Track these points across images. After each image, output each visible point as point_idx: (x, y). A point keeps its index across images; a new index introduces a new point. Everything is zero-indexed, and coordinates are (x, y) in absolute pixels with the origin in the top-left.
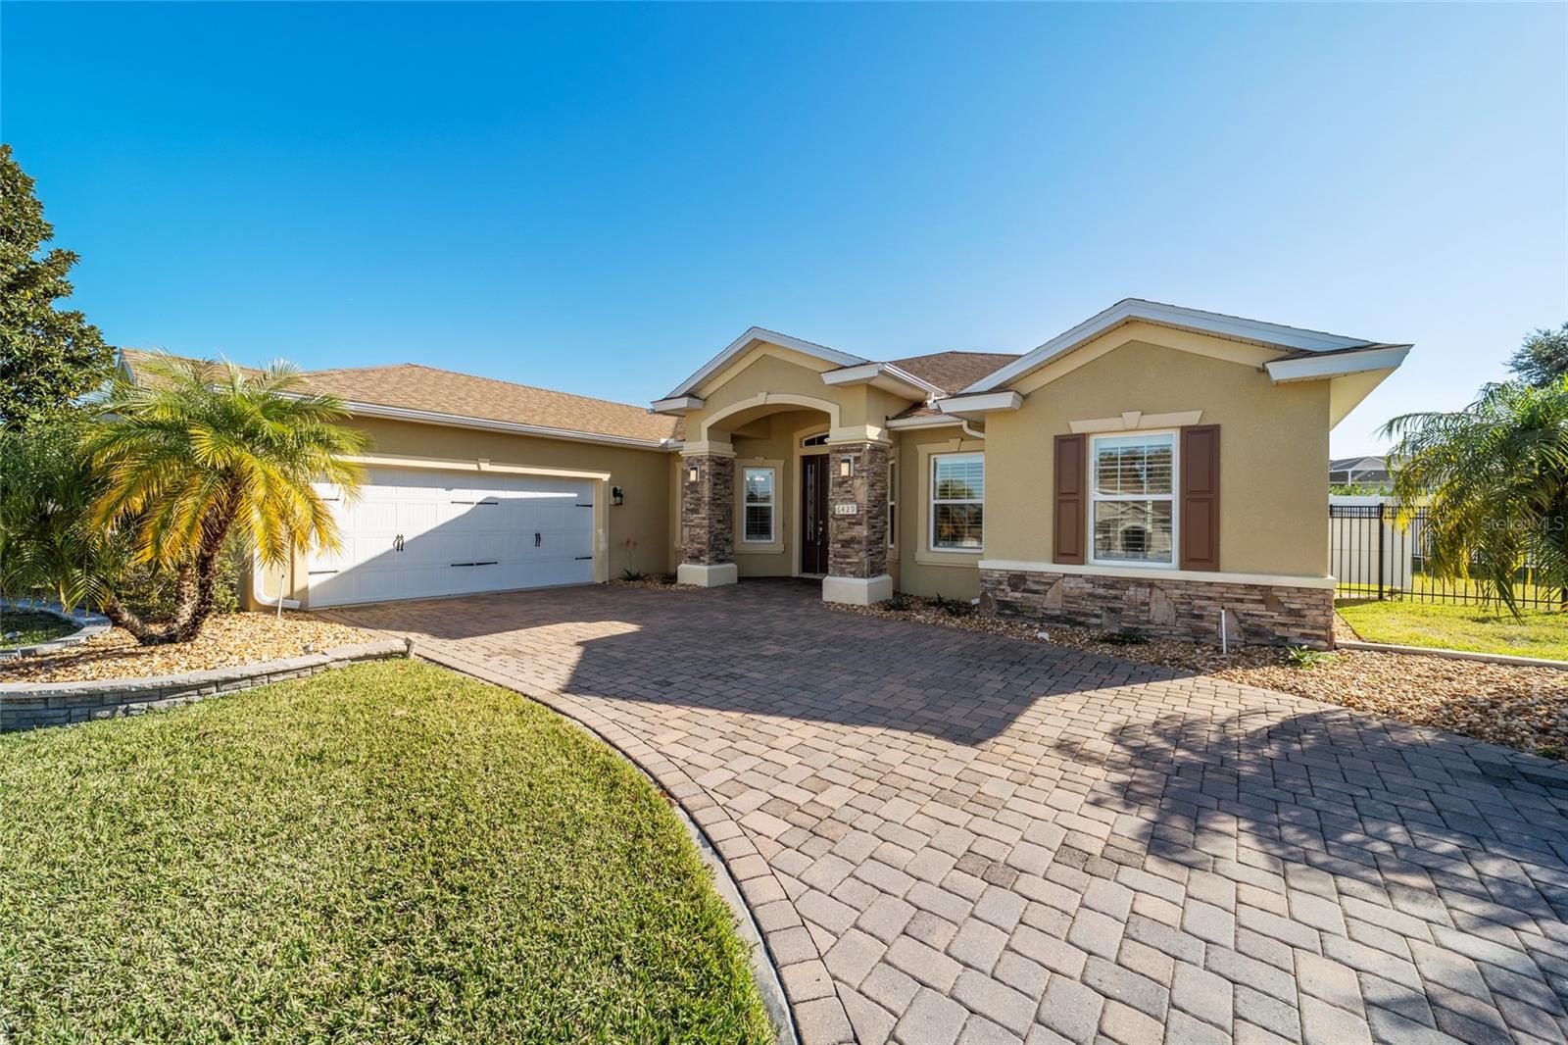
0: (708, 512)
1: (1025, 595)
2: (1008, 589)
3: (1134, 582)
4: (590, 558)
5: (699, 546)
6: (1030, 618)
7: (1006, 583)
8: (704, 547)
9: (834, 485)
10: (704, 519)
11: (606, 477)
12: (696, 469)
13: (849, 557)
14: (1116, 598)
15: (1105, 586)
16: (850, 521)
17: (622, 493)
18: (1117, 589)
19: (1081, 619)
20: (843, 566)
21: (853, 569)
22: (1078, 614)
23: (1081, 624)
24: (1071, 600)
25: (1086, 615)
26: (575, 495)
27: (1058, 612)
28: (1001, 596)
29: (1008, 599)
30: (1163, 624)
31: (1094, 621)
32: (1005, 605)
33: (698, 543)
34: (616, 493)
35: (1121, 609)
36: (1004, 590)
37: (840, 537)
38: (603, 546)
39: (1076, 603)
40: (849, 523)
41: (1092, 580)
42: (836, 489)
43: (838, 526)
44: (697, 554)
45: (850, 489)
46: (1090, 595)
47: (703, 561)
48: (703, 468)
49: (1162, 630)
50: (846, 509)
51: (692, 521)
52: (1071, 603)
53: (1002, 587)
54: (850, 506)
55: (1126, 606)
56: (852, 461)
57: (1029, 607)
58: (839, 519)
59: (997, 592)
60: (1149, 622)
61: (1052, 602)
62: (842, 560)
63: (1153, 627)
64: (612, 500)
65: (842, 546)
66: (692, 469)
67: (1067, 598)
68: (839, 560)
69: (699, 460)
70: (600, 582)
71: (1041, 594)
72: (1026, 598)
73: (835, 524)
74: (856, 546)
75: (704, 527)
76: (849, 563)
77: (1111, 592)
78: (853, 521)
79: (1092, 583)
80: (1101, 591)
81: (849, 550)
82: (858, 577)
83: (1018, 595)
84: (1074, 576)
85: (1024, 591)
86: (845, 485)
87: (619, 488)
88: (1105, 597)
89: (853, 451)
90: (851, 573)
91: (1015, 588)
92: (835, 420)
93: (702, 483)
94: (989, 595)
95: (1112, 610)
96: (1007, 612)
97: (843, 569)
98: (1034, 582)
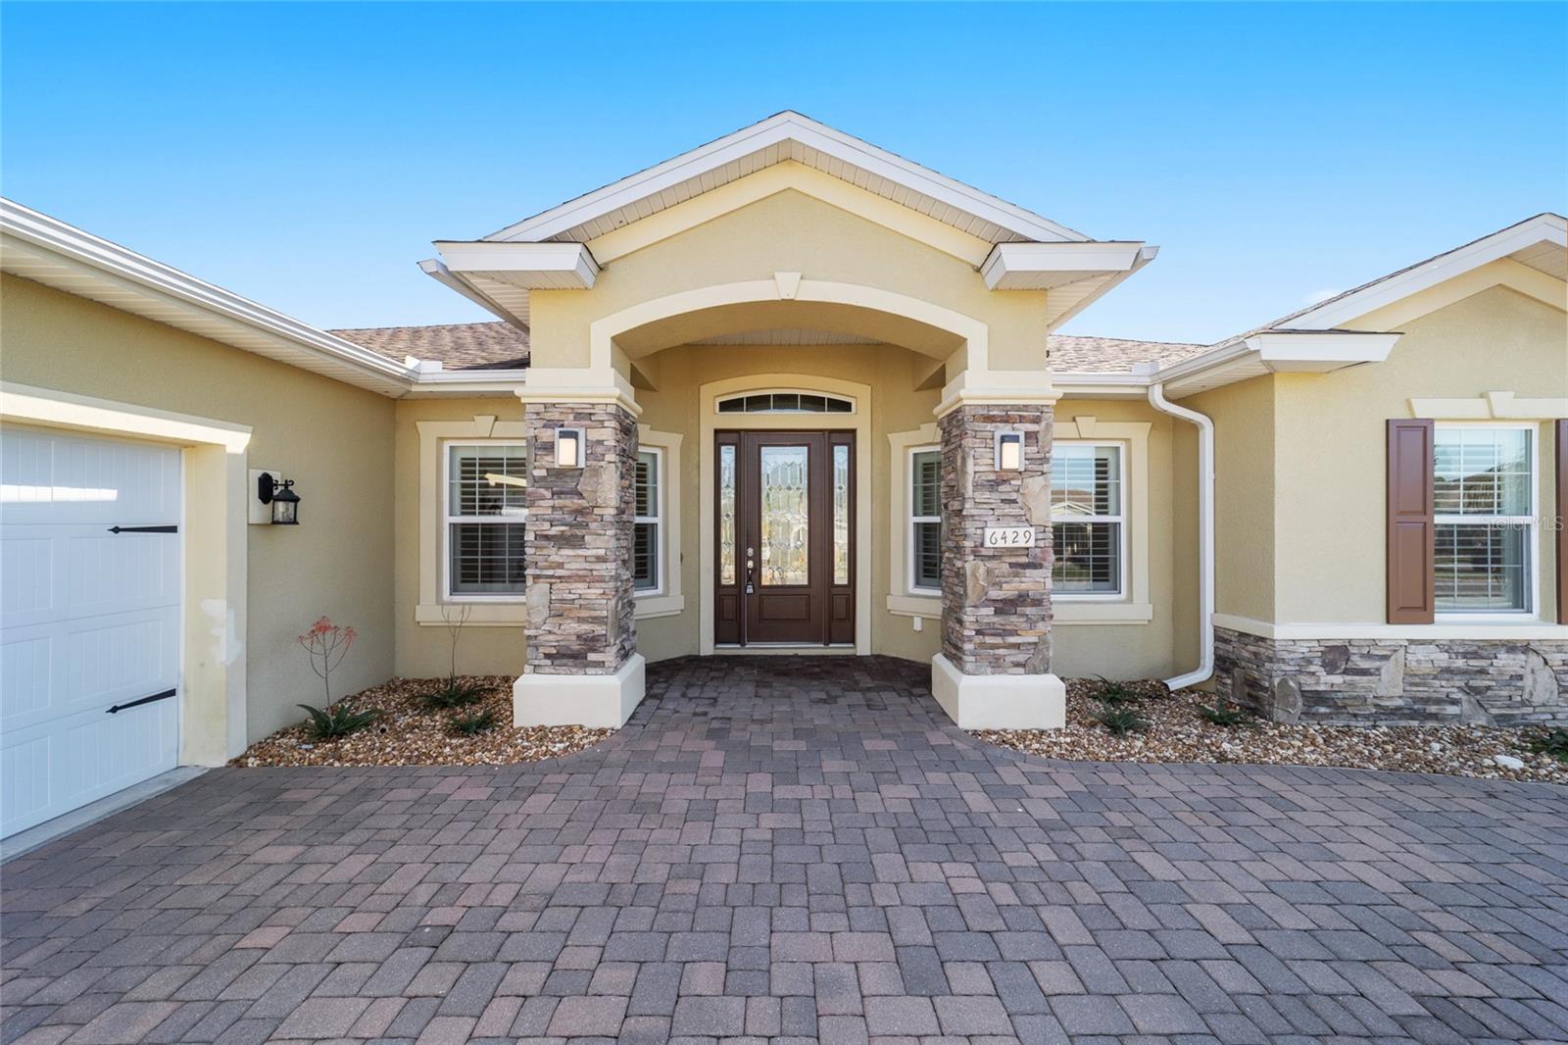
0: (613, 543)
1: (1348, 678)
2: (1321, 672)
3: (1503, 645)
4: (172, 693)
5: (585, 627)
6: (1355, 715)
7: (1318, 661)
8: (600, 630)
9: (977, 486)
10: (600, 559)
11: (236, 441)
12: (574, 435)
13: (1014, 633)
14: (1482, 672)
15: (1465, 655)
16: (1013, 560)
17: (294, 489)
18: (1482, 658)
19: (1433, 709)
20: (1001, 651)
21: (1021, 658)
22: (1427, 701)
23: (1434, 716)
24: (1417, 680)
25: (1438, 702)
26: (110, 495)
27: (1400, 703)
28: (1309, 684)
29: (1322, 688)
30: (1544, 705)
31: (1451, 710)
32: (1316, 698)
33: (580, 620)
34: (267, 489)
35: (1488, 688)
36: (1313, 674)
37: (994, 594)
38: (227, 648)
39: (1424, 685)
40: (1011, 565)
41: (1447, 647)
42: (984, 496)
43: (989, 572)
44: (576, 647)
45: (1014, 496)
46: (1448, 670)
47: (601, 664)
48: (595, 435)
49: (1543, 713)
50: (1010, 536)
51: (561, 565)
52: (1416, 685)
53: (1312, 669)
54: (1021, 531)
55: (1494, 684)
56: (1022, 438)
57: (1355, 698)
58: (993, 557)
59: (1303, 679)
60: (1524, 703)
61: (1389, 686)
62: (998, 640)
63: (1531, 710)
64: (259, 512)
65: (997, 612)
66: (564, 435)
67: (1411, 677)
68: (989, 640)
69: (584, 415)
70: (220, 761)
71: (1371, 674)
72: (1351, 684)
73: (982, 570)
74: (1029, 610)
75: (601, 580)
76: (1017, 646)
77: (1472, 662)
78: (1024, 560)
79: (1446, 651)
80: (1460, 663)
81: (1013, 618)
82: (1036, 672)
83: (1337, 679)
84: (1422, 642)
85: (1345, 672)
86: (1002, 488)
87: (276, 476)
88: (1465, 672)
89: (1022, 419)
90: (1017, 665)
91: (1330, 667)
92: (977, 353)
93: (596, 472)
94: (1291, 683)
95: (1476, 691)
96: (1323, 710)
97: (997, 658)
98: (1362, 656)
